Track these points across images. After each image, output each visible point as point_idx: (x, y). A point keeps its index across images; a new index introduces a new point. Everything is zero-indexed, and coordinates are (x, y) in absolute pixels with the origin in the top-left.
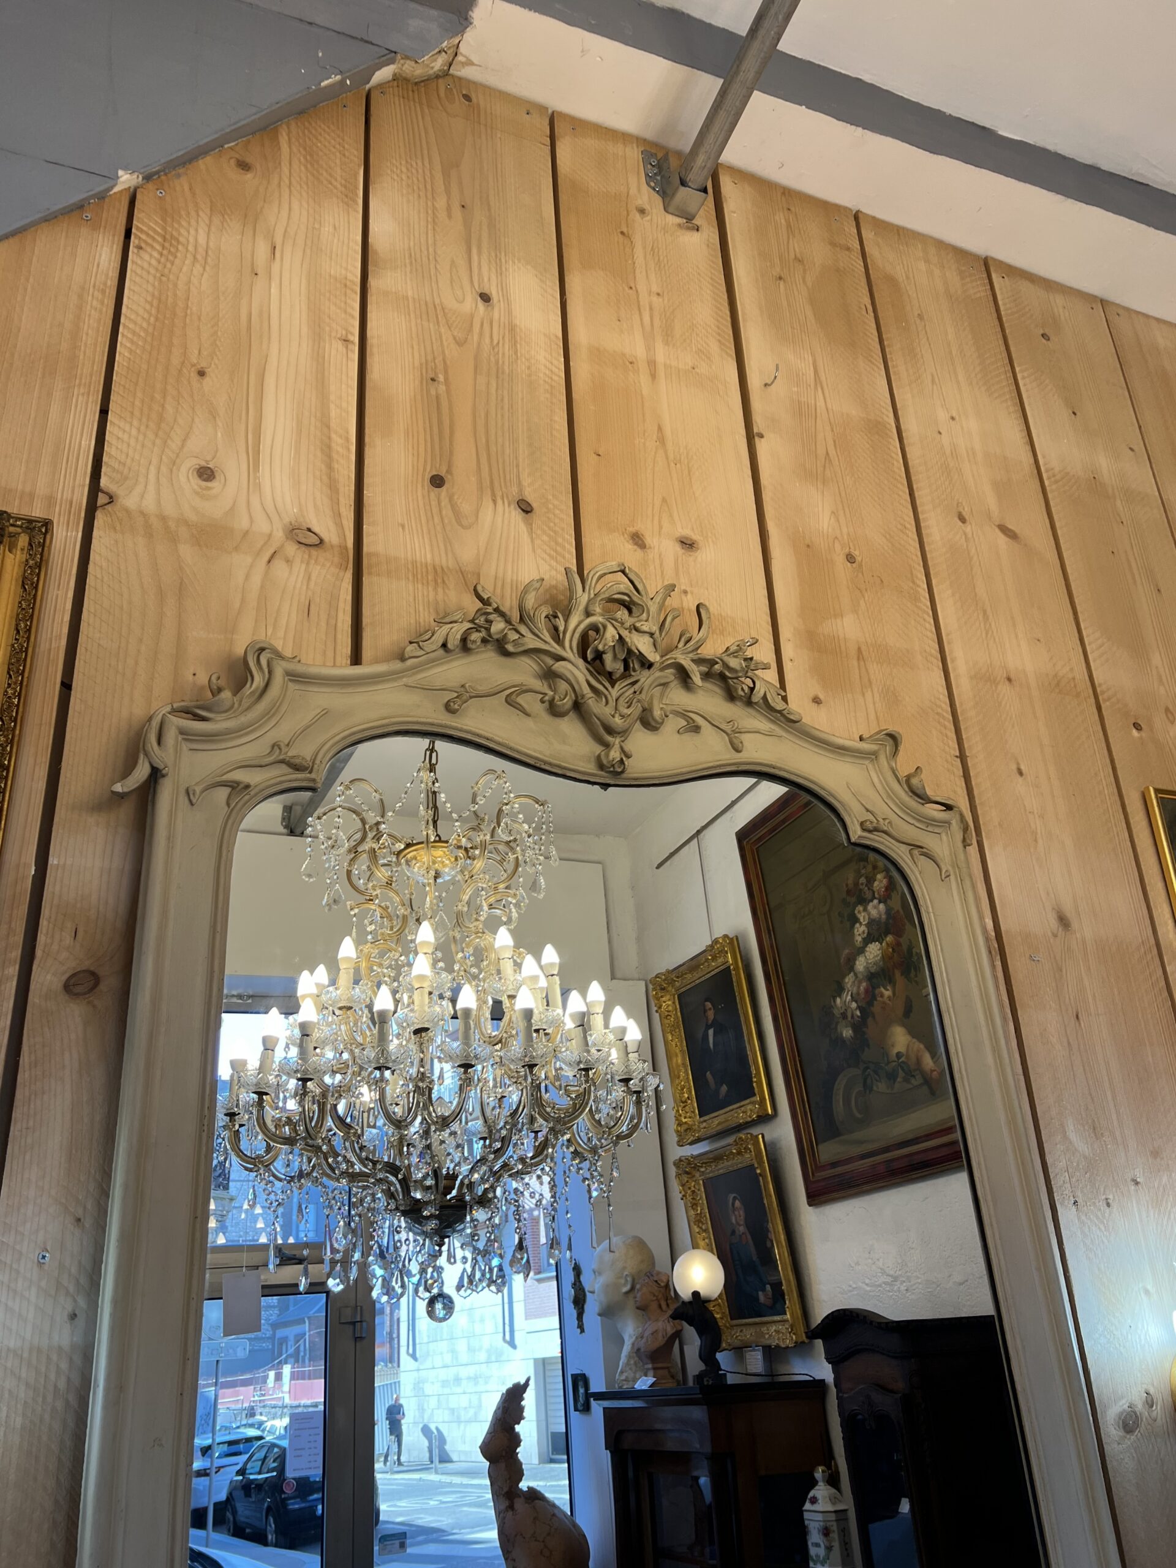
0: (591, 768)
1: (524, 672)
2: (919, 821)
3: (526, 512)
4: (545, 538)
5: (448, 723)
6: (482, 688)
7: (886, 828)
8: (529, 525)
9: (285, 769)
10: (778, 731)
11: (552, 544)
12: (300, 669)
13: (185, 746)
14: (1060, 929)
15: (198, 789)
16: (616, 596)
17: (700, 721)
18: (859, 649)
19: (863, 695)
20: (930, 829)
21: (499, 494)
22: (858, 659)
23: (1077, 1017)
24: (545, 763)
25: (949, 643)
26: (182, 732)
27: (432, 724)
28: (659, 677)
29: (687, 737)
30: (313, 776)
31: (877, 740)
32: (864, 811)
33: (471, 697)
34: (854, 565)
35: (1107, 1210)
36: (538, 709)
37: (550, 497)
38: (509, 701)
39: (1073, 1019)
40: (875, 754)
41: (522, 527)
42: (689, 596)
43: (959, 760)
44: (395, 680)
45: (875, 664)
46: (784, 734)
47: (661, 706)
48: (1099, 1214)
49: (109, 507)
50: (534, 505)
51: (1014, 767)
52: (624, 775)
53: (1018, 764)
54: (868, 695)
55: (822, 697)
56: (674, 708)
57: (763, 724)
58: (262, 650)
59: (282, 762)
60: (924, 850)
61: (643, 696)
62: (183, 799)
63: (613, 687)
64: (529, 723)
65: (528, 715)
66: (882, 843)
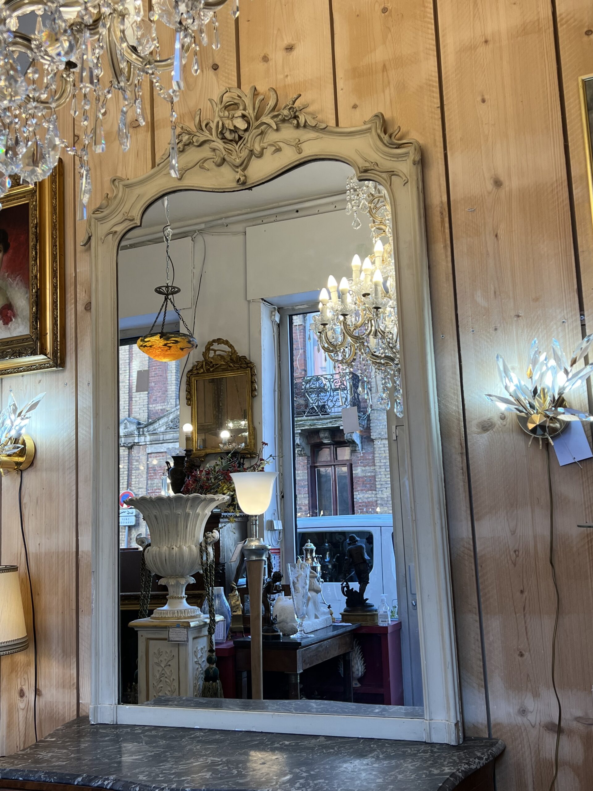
0: (234, 184)
1: (205, 152)
2: (393, 157)
3: (215, 70)
4: (224, 78)
5: (180, 185)
6: (190, 165)
7: (372, 168)
8: (217, 75)
9: (127, 222)
10: (321, 135)
11: (227, 80)
12: (127, 182)
13: (99, 223)
14: (494, 188)
15: (103, 238)
16: (227, 104)
17: (281, 144)
18: (384, 66)
19: (384, 92)
20: (400, 159)
21: (204, 66)
22: (383, 71)
23: (496, 236)
24: (216, 189)
25: (443, 36)
26: (96, 219)
27: (173, 188)
28: (255, 133)
29: (276, 155)
30: (135, 222)
31: (371, 121)
32: (364, 162)
33: (186, 171)
34: (386, 14)
35: (494, 332)
36: (213, 166)
37: (226, 56)
38: (202, 167)
39: (493, 237)
40: (370, 129)
41: (214, 78)
42: (289, 77)
43: (439, 109)
44: (159, 174)
45: (393, 70)
46: (323, 136)
47: (261, 144)
48: (488, 335)
49: (78, 141)
50: (219, 64)
51: (479, 99)
52: (247, 184)
53: (483, 96)
54: (387, 91)
55: (358, 103)
56: (269, 143)
57: (312, 134)
58: (115, 180)
59: (126, 219)
60: (395, 173)
61: (249, 145)
62: (100, 243)
63: (237, 144)
64: (209, 173)
65: (208, 170)
66: (371, 176)
